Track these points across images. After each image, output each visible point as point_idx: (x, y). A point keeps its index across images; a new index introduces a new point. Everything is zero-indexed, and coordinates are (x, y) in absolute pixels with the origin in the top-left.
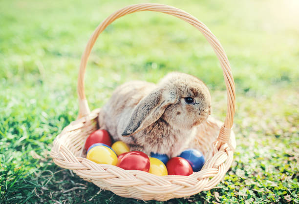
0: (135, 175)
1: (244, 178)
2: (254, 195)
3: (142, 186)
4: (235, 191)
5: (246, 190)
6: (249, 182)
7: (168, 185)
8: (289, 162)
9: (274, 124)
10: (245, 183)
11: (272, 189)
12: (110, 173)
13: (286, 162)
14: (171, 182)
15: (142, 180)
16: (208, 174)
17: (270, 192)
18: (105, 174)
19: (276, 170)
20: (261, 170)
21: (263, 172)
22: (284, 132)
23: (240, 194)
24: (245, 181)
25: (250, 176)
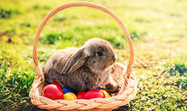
0: (95, 101)
1: (140, 91)
2: (149, 98)
3: (102, 106)
4: (139, 99)
5: (144, 97)
6: (144, 93)
7: (115, 102)
8: (157, 79)
9: (141, 62)
10: (142, 94)
11: (156, 93)
12: (80, 103)
13: (156, 79)
14: (116, 100)
15: (100, 102)
16: (130, 91)
17: (155, 95)
18: (77, 105)
19: (153, 84)
20: (146, 86)
21: (148, 87)
22: (148, 64)
23: (142, 99)
24: (142, 93)
25: (142, 90)
